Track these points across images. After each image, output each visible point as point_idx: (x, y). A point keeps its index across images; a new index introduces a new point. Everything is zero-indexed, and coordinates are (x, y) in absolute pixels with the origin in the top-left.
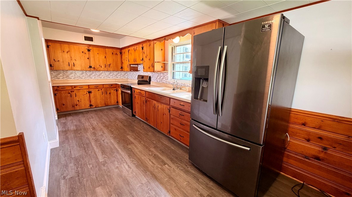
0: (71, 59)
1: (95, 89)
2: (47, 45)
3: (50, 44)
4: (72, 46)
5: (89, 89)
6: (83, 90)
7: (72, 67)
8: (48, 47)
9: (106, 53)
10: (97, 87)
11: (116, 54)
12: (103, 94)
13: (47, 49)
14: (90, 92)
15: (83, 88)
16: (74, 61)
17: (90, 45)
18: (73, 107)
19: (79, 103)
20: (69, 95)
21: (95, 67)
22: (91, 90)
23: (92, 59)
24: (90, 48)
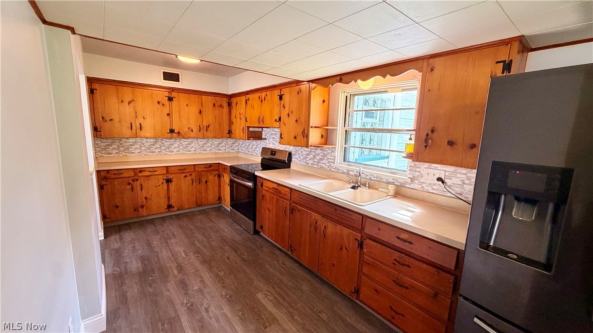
0: (136, 117)
1: (179, 175)
2: (91, 89)
3: (96, 86)
4: (138, 91)
5: (168, 175)
6: (157, 176)
7: (136, 131)
8: (91, 92)
9: (202, 104)
10: (182, 169)
11: (221, 106)
12: (194, 184)
13: (89, 97)
14: (169, 181)
15: (156, 173)
16: (141, 120)
17: (173, 90)
18: (135, 211)
19: (147, 202)
20: (129, 187)
21: (181, 132)
22: (171, 176)
23: (175, 115)
24: (174, 94)
